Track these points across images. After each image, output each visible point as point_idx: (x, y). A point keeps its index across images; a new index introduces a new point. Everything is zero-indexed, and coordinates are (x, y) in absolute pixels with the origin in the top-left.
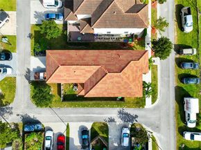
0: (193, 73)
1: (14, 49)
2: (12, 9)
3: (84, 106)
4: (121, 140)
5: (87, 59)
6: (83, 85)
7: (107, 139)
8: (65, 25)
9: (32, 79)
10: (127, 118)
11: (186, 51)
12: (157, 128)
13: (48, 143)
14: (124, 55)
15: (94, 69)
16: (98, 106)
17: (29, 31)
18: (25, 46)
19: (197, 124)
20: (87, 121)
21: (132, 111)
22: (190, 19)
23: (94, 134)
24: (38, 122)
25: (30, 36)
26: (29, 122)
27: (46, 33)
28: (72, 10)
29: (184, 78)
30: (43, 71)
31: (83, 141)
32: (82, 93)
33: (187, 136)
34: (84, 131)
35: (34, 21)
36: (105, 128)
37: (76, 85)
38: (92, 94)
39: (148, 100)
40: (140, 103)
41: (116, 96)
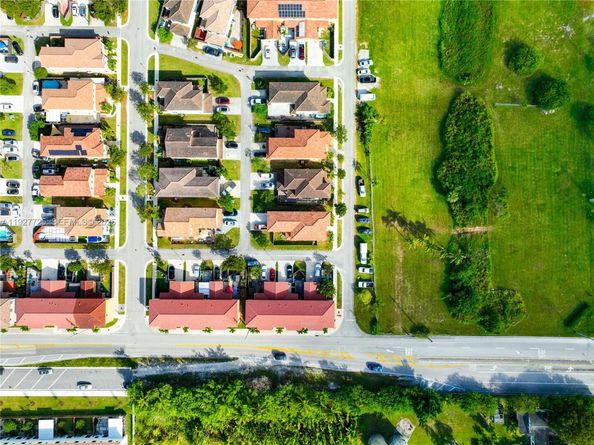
0: (367, 226)
1: (239, 208)
2: (237, 179)
3: (288, 249)
4: (315, 272)
5: (292, 218)
6: (289, 234)
7: (305, 272)
8: (276, 192)
9: (252, 229)
10: (320, 257)
11: (361, 211)
12: (341, 265)
13: (264, 274)
14: (315, 214)
15: (297, 223)
16: (298, 249)
17: (249, 194)
18: (246, 205)
19: (368, 262)
20: (291, 259)
21: (323, 253)
22: (363, 188)
23: (296, 269)
24: (255, 260)
25: (250, 198)
26: (249, 260)
27: (264, 198)
28: (283, 184)
29: (361, 229)
30: (260, 223)
31: (289, 273)
32: (289, 239)
33: (361, 269)
34: (289, 267)
35: (253, 188)
36: (304, 265)
37: (284, 234)
38: (295, 239)
39: (335, 242)
40: (329, 247)
41: (311, 240)
